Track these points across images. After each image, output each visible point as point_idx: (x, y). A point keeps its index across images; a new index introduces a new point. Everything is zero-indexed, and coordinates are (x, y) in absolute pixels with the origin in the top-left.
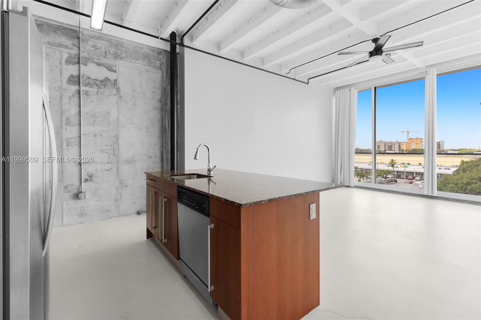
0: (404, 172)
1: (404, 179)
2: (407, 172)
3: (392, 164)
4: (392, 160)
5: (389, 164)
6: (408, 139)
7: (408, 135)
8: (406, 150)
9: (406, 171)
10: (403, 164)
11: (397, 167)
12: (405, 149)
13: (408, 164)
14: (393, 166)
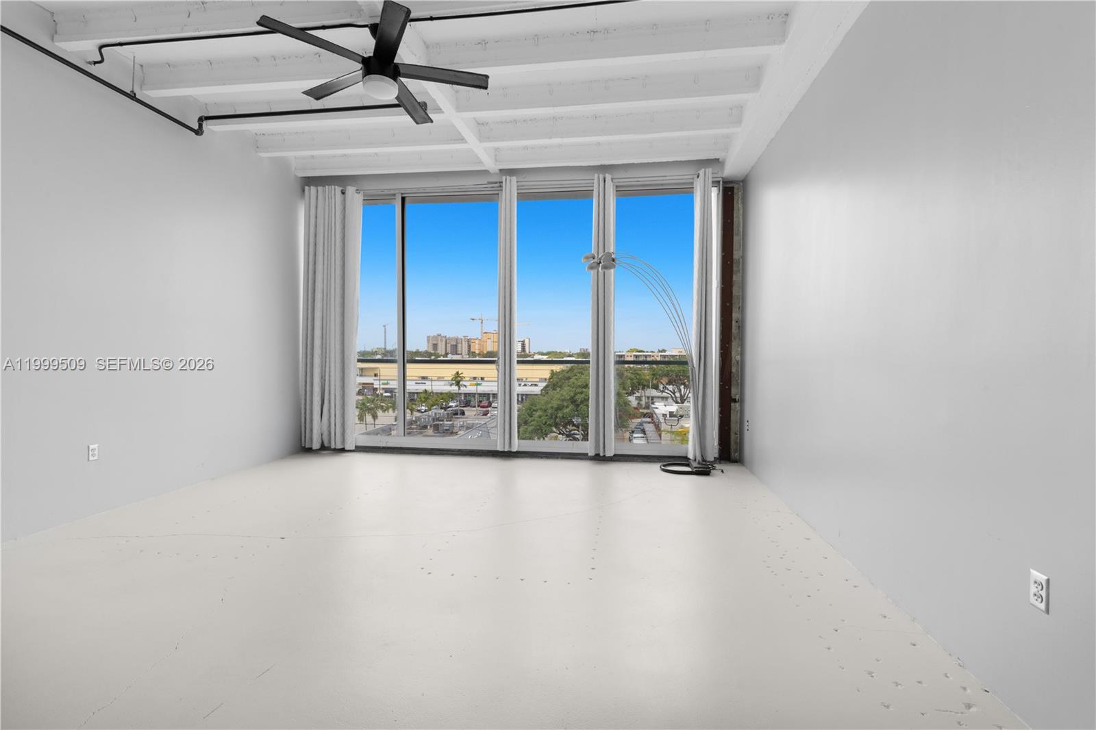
0: (475, 394)
1: (475, 407)
2: (480, 395)
3: (457, 380)
4: (458, 373)
5: (452, 380)
6: (482, 332)
7: (482, 326)
8: (479, 354)
9: (479, 392)
10: (475, 378)
11: (465, 386)
12: (477, 352)
13: (482, 379)
14: (458, 384)
